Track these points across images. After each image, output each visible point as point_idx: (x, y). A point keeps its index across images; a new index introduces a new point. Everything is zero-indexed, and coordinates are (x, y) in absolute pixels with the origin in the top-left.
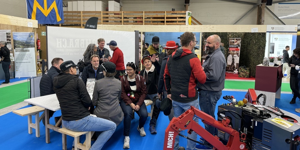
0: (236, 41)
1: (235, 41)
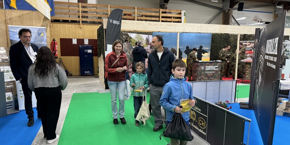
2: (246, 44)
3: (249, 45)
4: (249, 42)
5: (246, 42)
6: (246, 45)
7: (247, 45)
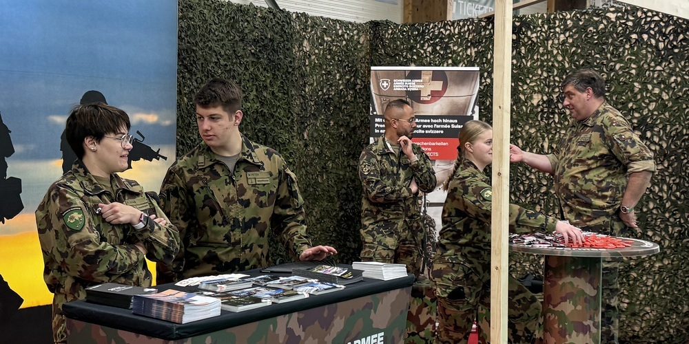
0: (438, 86)
1: (426, 86)
2: (413, 85)
3: (436, 95)
4: (436, 76)
5: (415, 75)
6: (415, 96)
7: (425, 95)
